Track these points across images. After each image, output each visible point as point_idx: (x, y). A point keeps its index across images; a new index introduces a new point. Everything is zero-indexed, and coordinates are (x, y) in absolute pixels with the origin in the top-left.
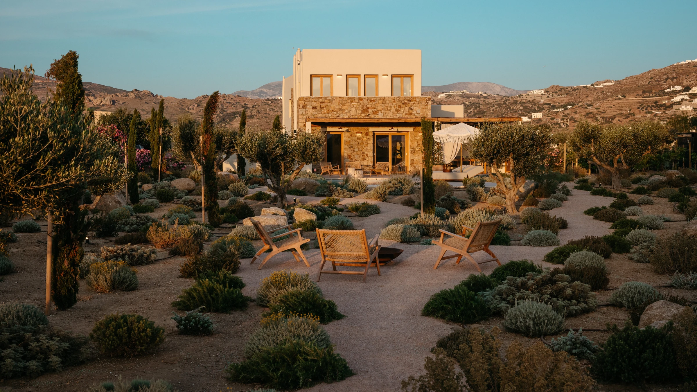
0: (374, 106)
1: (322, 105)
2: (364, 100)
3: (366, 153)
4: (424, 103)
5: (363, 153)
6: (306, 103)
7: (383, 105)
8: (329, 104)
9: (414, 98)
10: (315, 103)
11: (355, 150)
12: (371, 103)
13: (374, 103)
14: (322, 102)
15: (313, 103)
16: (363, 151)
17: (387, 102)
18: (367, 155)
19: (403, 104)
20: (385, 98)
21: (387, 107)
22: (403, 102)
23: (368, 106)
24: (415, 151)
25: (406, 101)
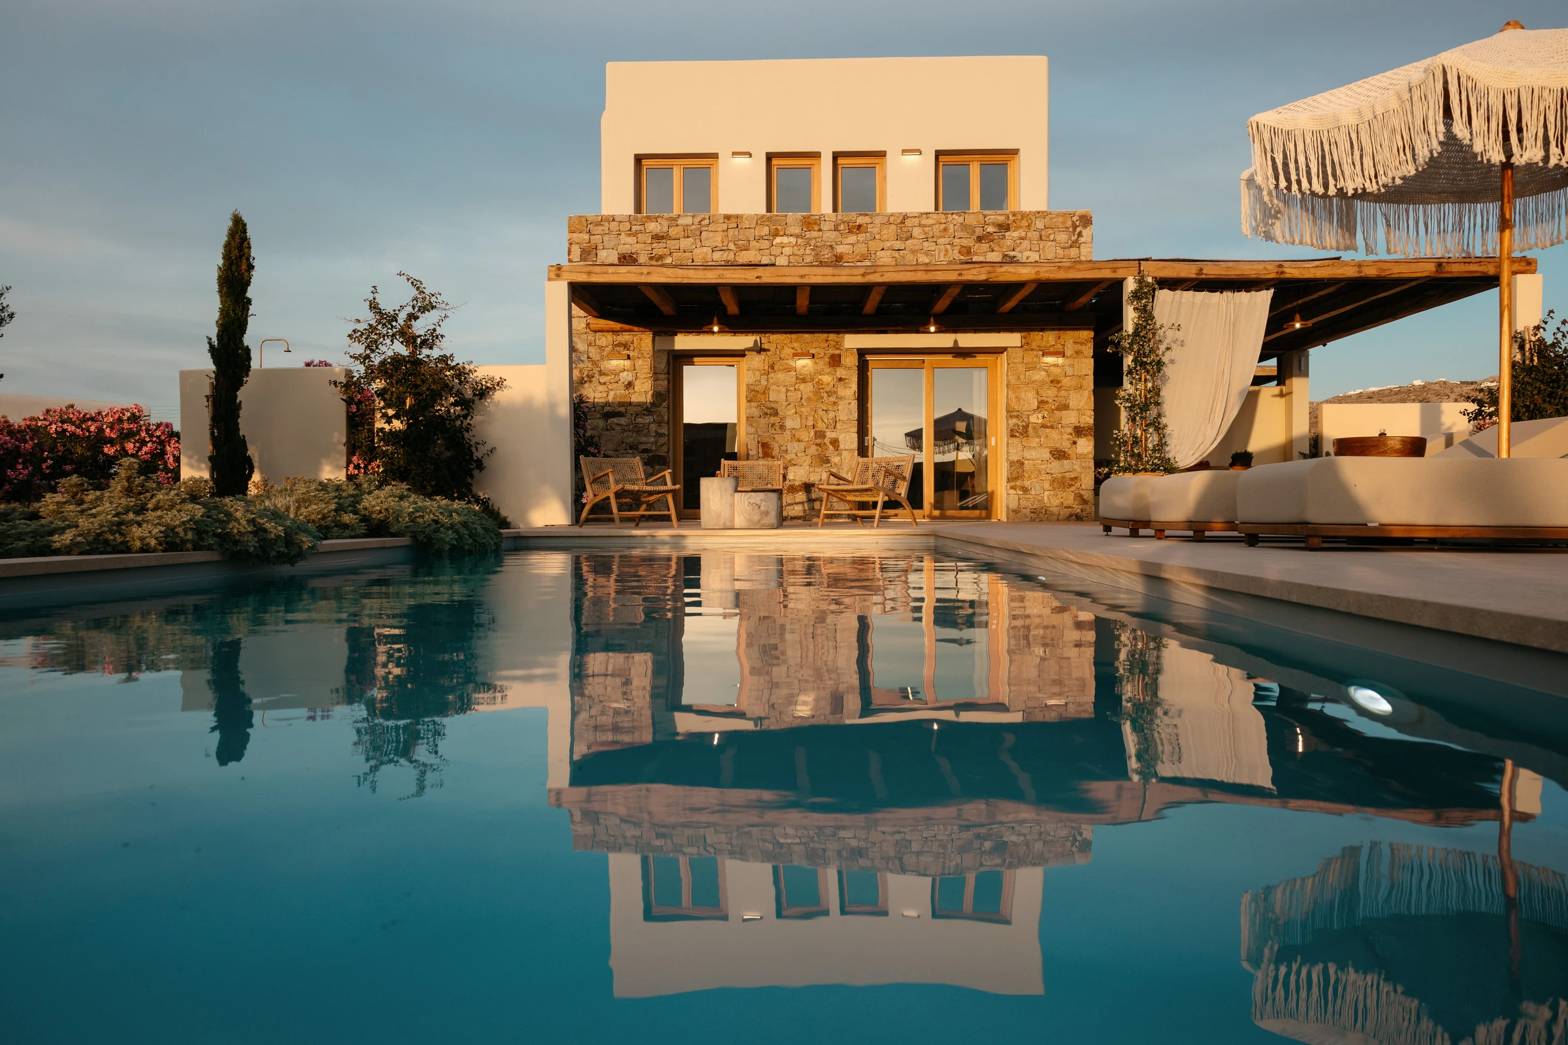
0: (862, 249)
1: (659, 249)
2: (825, 226)
3: (830, 435)
4: (1062, 237)
5: (820, 435)
6: (596, 239)
7: (898, 245)
8: (685, 243)
9: (1024, 215)
10: (632, 240)
11: (789, 424)
12: (852, 239)
13: (861, 237)
14: (657, 238)
15: (624, 238)
16: (821, 426)
17: (917, 232)
18: (835, 443)
19: (980, 239)
20: (905, 217)
21: (913, 252)
22: (979, 231)
23: (840, 249)
24: (1026, 427)
25: (990, 229)
